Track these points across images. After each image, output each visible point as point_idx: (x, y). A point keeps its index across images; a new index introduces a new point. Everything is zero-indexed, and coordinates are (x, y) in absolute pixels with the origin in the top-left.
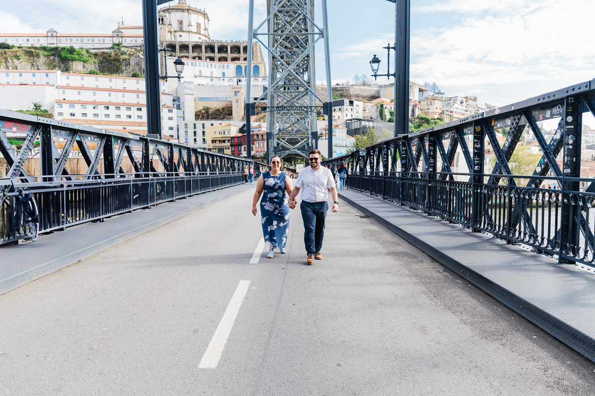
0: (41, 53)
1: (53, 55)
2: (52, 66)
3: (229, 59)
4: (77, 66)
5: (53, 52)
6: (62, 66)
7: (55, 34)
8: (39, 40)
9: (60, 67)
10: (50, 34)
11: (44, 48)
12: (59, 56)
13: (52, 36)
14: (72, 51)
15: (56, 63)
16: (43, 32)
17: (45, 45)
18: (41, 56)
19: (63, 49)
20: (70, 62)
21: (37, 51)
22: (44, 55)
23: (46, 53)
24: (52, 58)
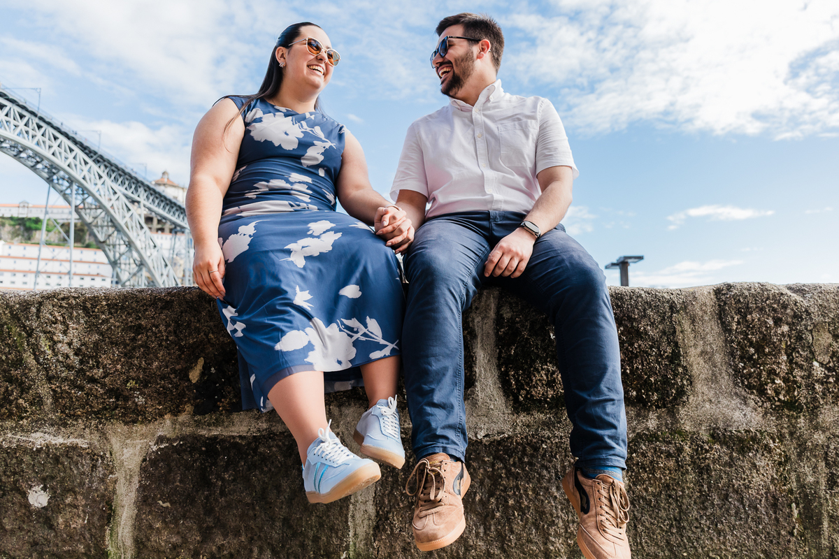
0: (7, 222)
1: (19, 224)
2: (15, 234)
3: (167, 230)
4: (41, 235)
5: (20, 222)
6: (26, 234)
7: (26, 205)
8: (10, 210)
9: (23, 236)
10: (22, 205)
11: (11, 218)
12: (24, 225)
13: (24, 206)
14: (37, 221)
15: (21, 232)
16: (17, 202)
17: (15, 215)
18: (7, 226)
19: (30, 219)
20: (34, 232)
21: (4, 220)
22: (10, 225)
23: (12, 223)
24: (17, 227)
